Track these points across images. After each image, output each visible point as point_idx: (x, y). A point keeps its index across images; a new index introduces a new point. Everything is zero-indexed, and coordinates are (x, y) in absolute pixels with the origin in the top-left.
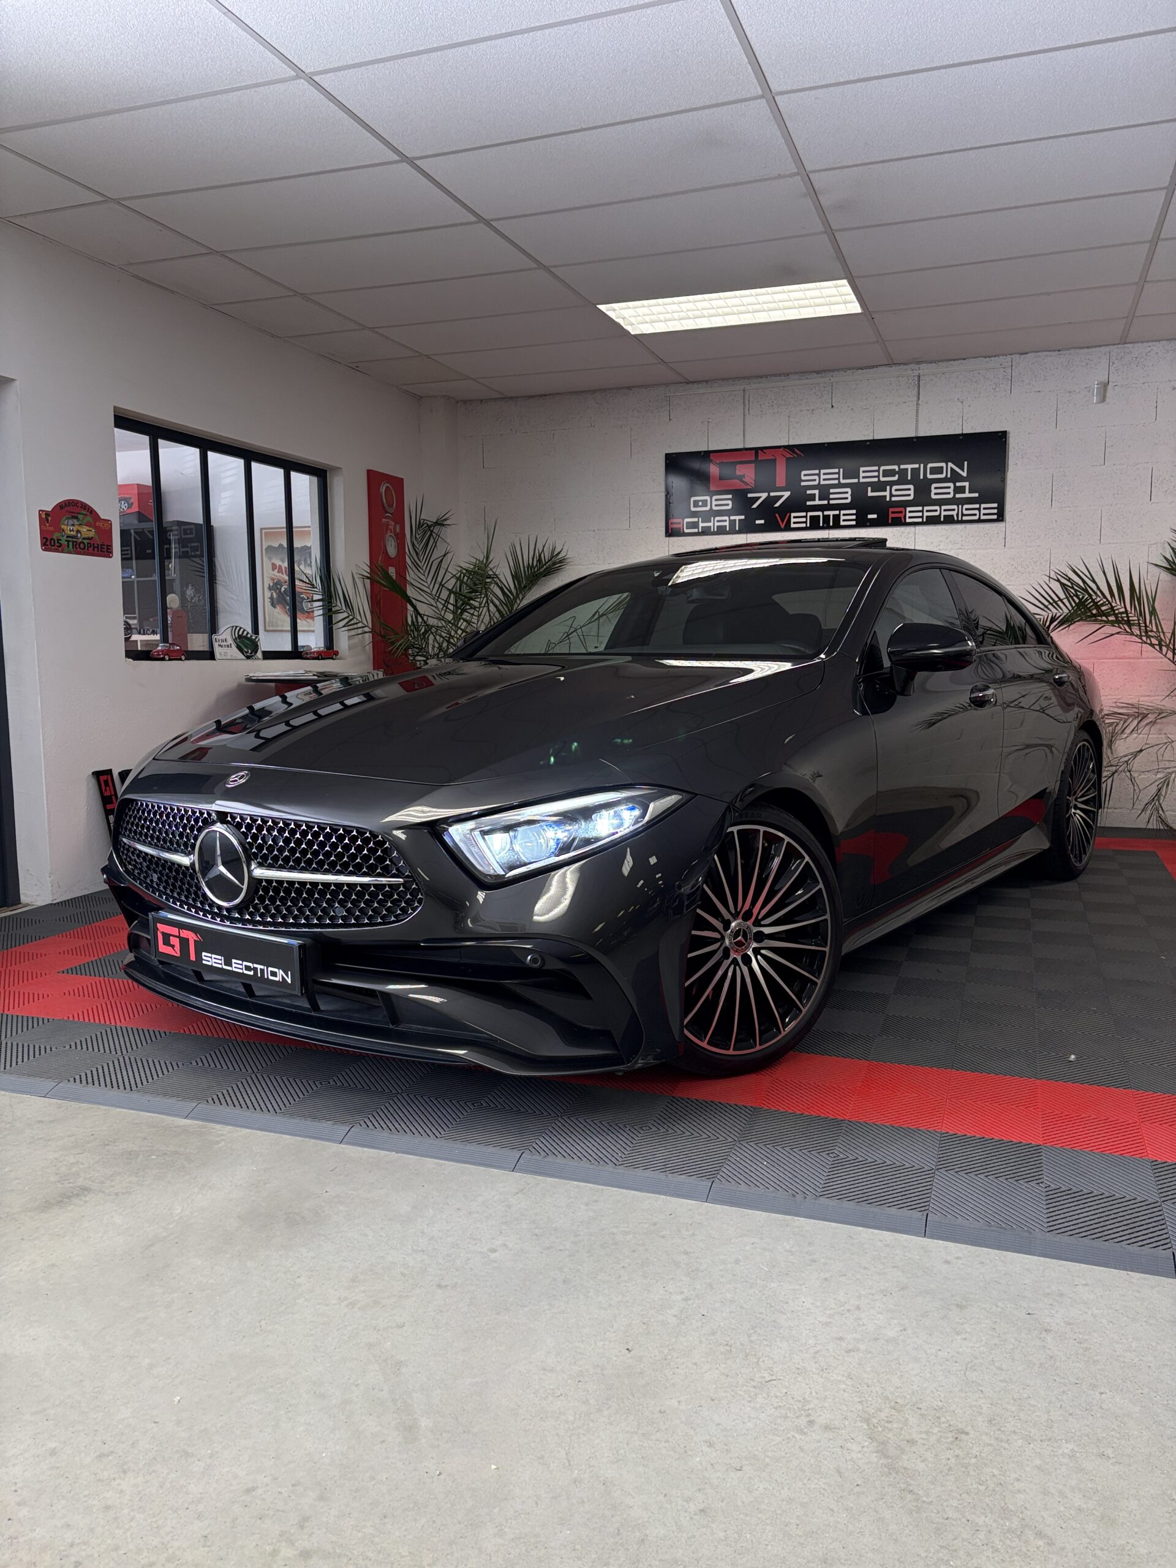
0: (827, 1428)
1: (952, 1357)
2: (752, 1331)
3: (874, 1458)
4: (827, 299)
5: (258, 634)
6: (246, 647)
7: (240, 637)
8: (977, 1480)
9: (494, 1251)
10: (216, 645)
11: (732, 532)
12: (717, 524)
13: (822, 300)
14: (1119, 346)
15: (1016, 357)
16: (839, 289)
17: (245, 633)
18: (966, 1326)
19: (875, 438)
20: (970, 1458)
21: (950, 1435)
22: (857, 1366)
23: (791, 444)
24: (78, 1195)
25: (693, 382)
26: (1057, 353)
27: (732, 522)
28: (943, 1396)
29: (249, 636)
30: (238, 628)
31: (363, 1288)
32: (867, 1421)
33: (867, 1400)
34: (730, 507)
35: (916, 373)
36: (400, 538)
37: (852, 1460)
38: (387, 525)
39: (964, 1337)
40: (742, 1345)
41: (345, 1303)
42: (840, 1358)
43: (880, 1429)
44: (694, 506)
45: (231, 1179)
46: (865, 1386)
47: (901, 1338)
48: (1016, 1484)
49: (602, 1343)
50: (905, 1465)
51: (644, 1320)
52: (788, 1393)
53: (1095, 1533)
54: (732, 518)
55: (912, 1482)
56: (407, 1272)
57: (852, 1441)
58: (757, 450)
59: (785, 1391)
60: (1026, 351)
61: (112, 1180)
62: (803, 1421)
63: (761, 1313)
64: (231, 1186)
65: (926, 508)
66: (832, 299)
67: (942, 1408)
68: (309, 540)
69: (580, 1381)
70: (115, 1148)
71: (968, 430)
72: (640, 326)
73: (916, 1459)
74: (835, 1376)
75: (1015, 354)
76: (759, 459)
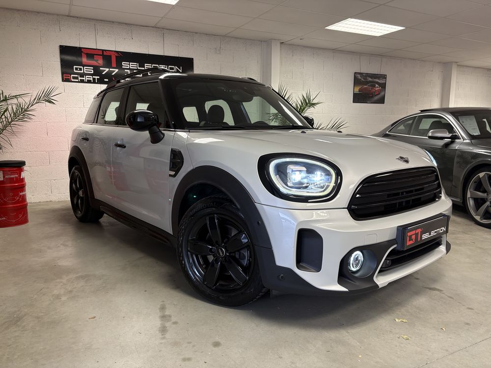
11: (94, 82)
12: (87, 79)
14: (223, 37)
23: (117, 50)
25: (71, 16)
26: (206, 35)
27: (94, 79)
34: (92, 72)
35: (162, 32)
44: (76, 70)
54: (94, 77)
58: (103, 50)
60: (197, 33)
71: (181, 56)
75: (194, 33)
76: (104, 54)
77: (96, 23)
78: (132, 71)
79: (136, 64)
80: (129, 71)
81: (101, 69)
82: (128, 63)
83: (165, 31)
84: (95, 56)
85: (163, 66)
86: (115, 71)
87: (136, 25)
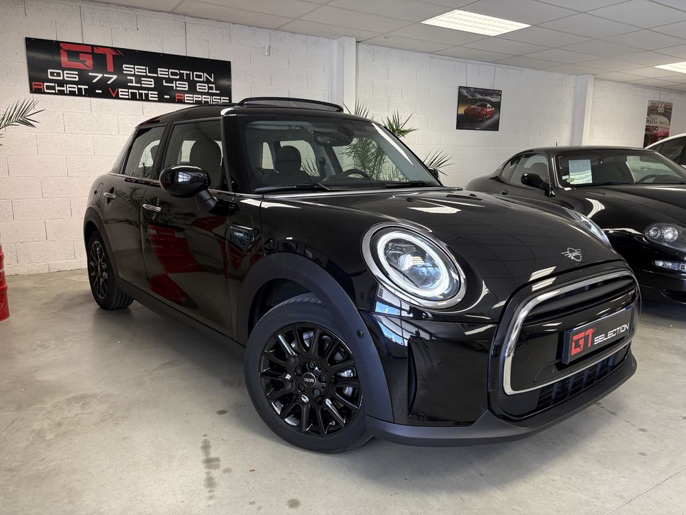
12: (69, 89)
14: (274, 31)
15: (231, 25)
23: (114, 46)
26: (248, 27)
27: (80, 90)
34: (77, 79)
35: (184, 20)
44: (51, 76)
54: (79, 86)
58: (93, 46)
60: (235, 23)
65: (195, 96)
71: (212, 57)
75: (231, 23)
76: (95, 52)
77: (82, 5)
78: (139, 79)
79: (144, 68)
80: (133, 78)
81: (90, 74)
82: (133, 66)
83: (188, 19)
84: (80, 54)
85: (185, 72)
86: (112, 78)
87: (144, 9)
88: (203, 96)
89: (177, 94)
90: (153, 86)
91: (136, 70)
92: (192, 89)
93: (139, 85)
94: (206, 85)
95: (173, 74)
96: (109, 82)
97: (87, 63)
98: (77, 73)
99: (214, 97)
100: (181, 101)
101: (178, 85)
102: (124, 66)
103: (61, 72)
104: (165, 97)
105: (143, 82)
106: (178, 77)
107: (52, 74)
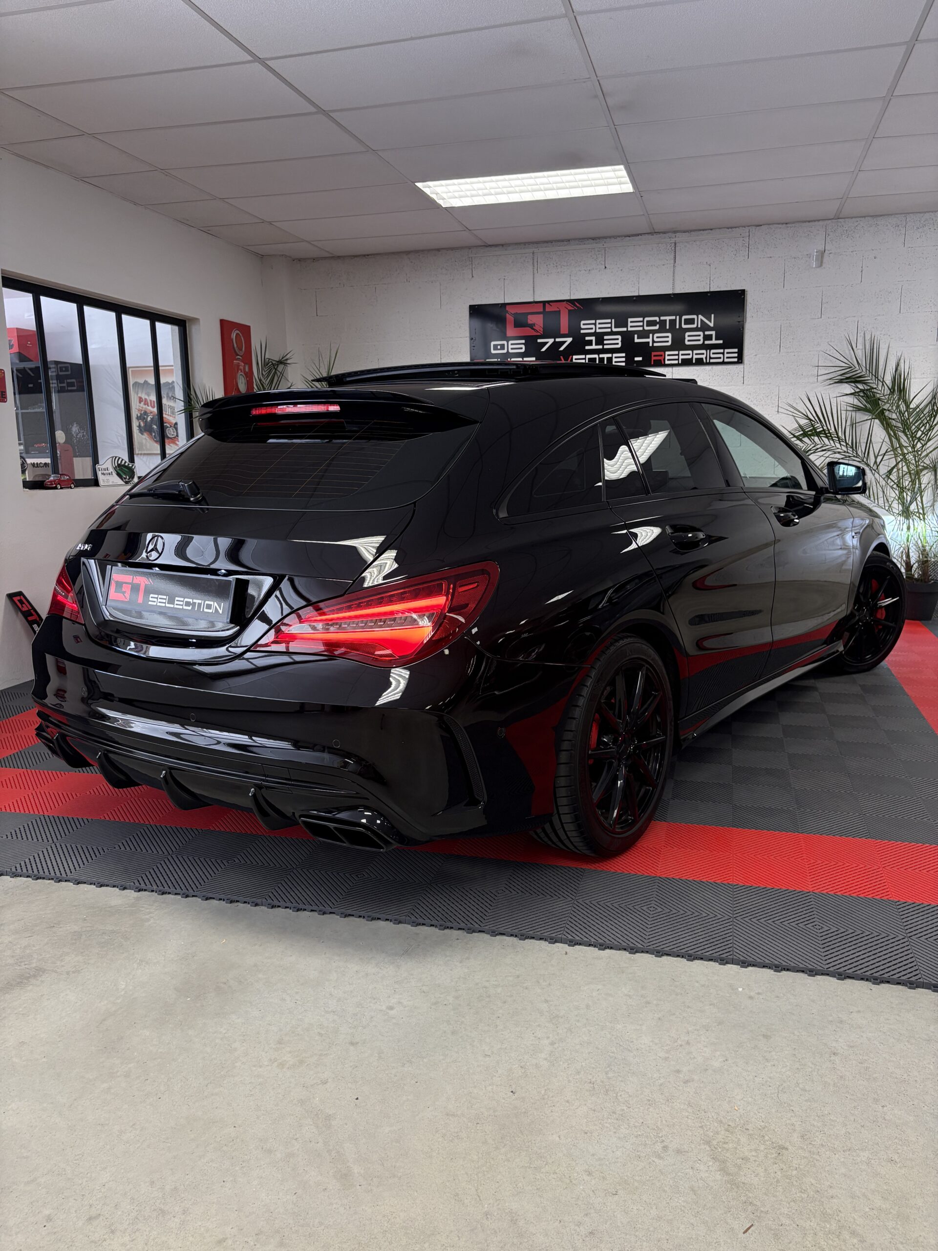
0: (679, 1152)
1: (766, 1082)
2: (608, 1069)
3: (718, 1177)
4: (606, 181)
5: (134, 463)
6: (125, 474)
7: (119, 465)
8: (800, 1189)
9: (391, 1008)
10: (99, 473)
13: (601, 182)
14: (834, 221)
15: (753, 229)
16: (616, 173)
17: (123, 462)
18: (773, 1053)
19: (642, 294)
20: (792, 1170)
21: (773, 1151)
22: (694, 1095)
23: (572, 298)
24: (35, 976)
25: (490, 246)
26: (784, 225)
28: (763, 1117)
29: (127, 464)
30: (117, 458)
31: (288, 1049)
32: (708, 1143)
33: (706, 1125)
34: (523, 350)
35: (673, 240)
36: (249, 375)
37: (701, 1179)
38: (238, 366)
39: (773, 1063)
40: (602, 1082)
41: (276, 1064)
42: (681, 1088)
43: (720, 1150)
44: (494, 350)
45: (164, 953)
46: (703, 1112)
47: (725, 1067)
48: (829, 1191)
49: (491, 1087)
50: (743, 1181)
51: (523, 1064)
52: (645, 1123)
53: (895, 1229)
54: (525, 359)
55: (751, 1195)
56: (323, 1032)
57: (699, 1162)
58: (544, 303)
59: (642, 1120)
60: (761, 224)
61: (62, 961)
62: (659, 1147)
63: (613, 1053)
64: (164, 960)
65: (681, 352)
66: (610, 181)
67: (764, 1128)
68: (173, 377)
69: (478, 1123)
70: (60, 929)
71: (714, 289)
72: (450, 200)
73: (751, 1174)
74: (678, 1104)
75: (751, 226)
76: (547, 310)
77: (536, 250)
78: (600, 339)
79: (609, 321)
80: (593, 338)
81: (539, 341)
82: (593, 321)
83: (680, 237)
84: (529, 317)
85: (668, 318)
86: (565, 342)
87: (615, 237)
88: (695, 352)
89: (653, 354)
90: (619, 346)
91: (598, 326)
92: (678, 344)
93: (600, 347)
94: (701, 333)
95: (650, 323)
96: (562, 349)
97: (536, 327)
98: (523, 341)
99: (713, 351)
100: (661, 364)
101: (656, 340)
102: (583, 322)
103: (505, 343)
104: (636, 359)
105: (605, 342)
106: (657, 327)
107: (495, 347)
